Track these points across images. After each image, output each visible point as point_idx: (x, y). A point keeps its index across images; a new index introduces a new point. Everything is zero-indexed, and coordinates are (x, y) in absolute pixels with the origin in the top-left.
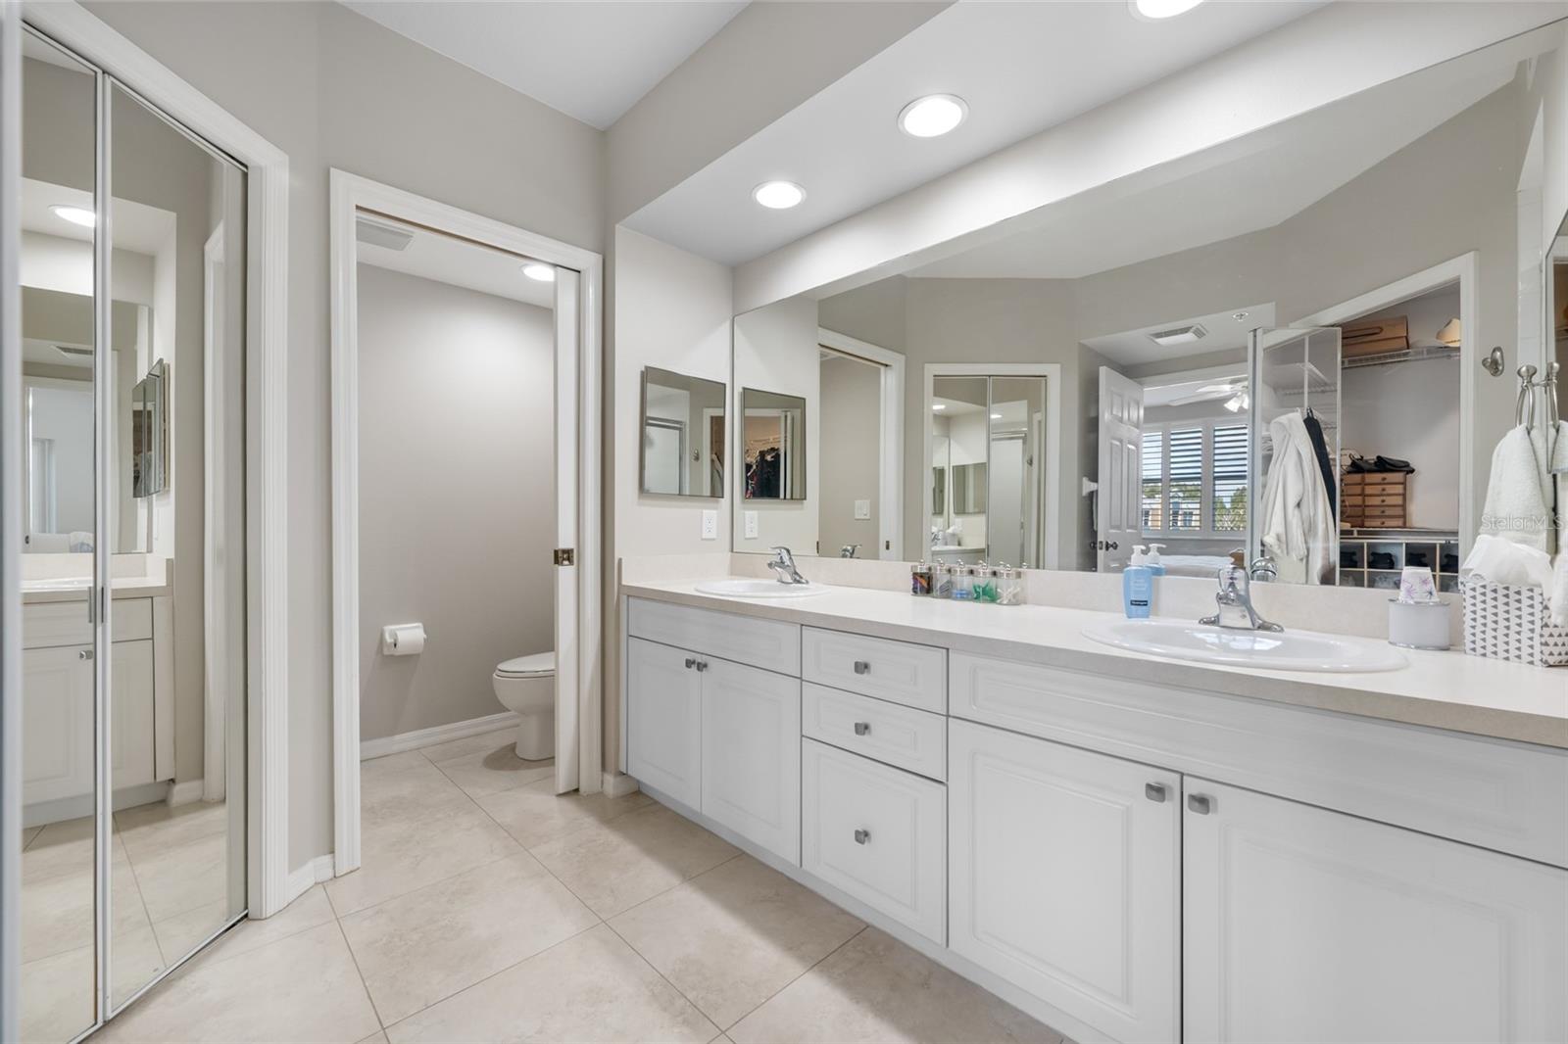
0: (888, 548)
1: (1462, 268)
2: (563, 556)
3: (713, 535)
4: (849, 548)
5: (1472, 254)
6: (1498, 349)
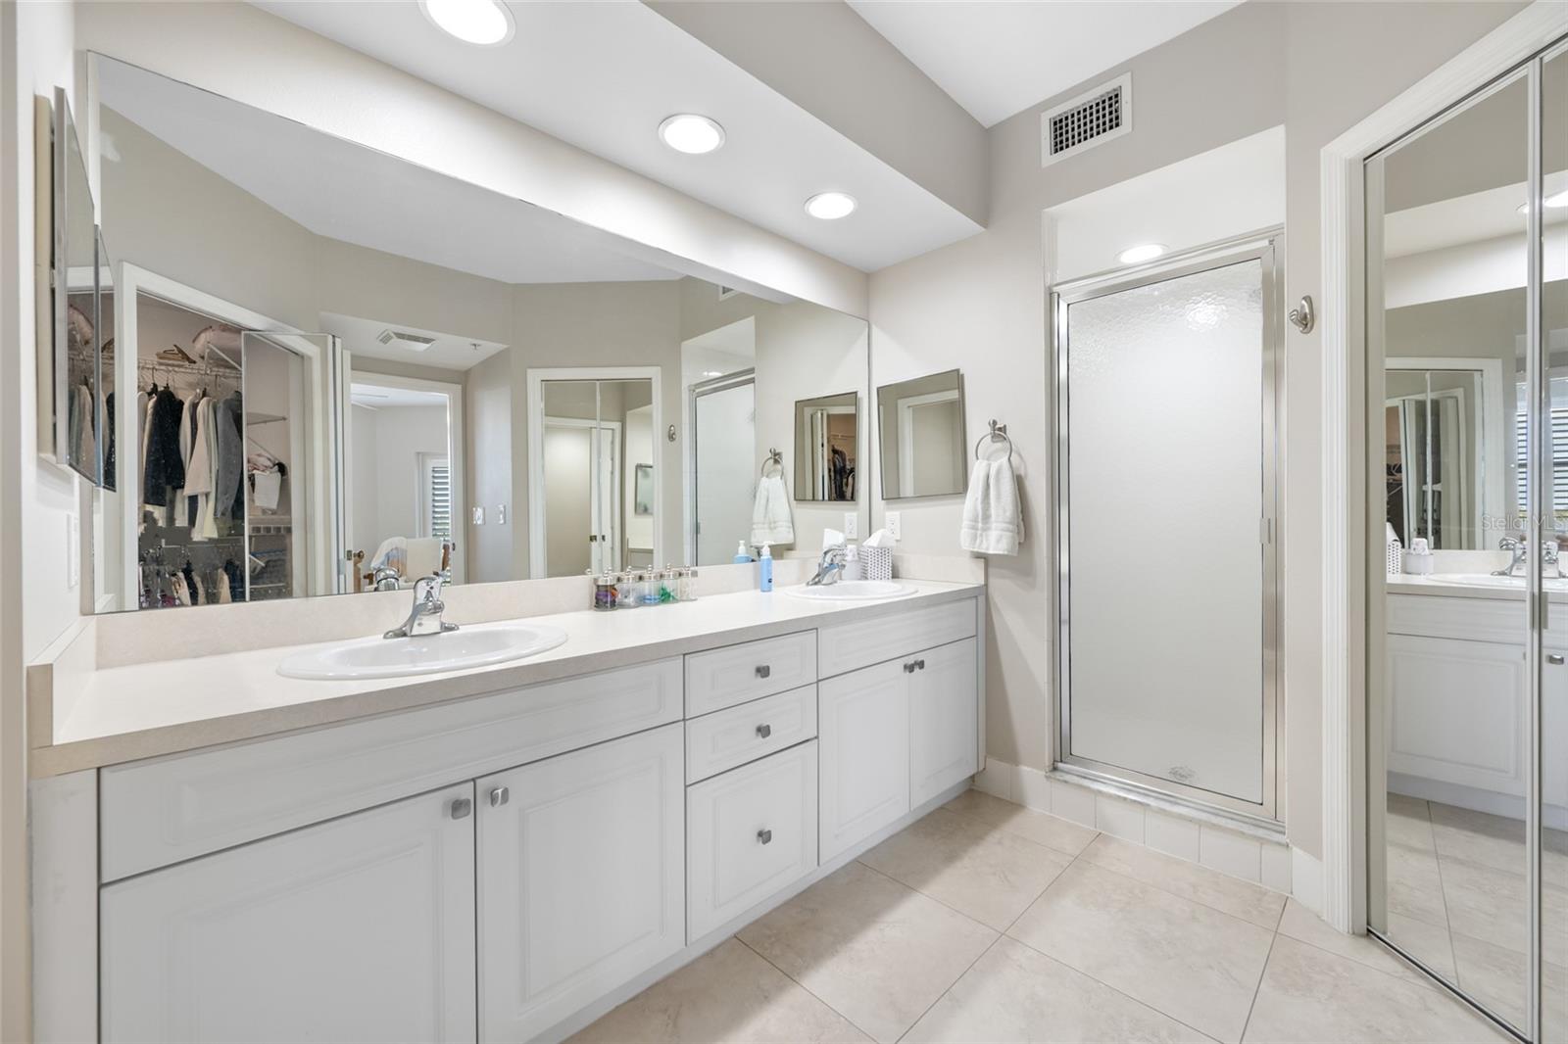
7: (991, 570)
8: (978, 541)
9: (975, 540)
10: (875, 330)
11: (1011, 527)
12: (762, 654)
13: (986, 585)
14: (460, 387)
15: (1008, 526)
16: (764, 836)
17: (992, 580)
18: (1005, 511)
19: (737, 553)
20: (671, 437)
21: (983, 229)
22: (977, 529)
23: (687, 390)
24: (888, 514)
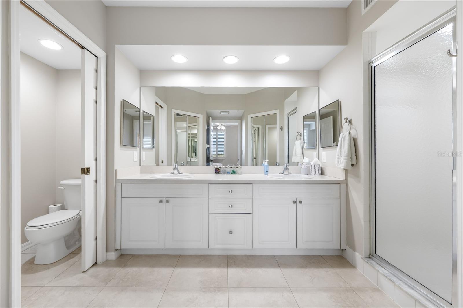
0: (162, 162)
1: (277, 111)
2: (85, 171)
3: (137, 161)
4: (183, 163)
5: (278, 110)
6: (282, 126)
7: (348, 175)
8: (339, 163)
9: (338, 163)
10: (321, 89)
11: (346, 158)
12: (233, 187)
13: (346, 180)
14: (240, 121)
15: (345, 157)
16: (231, 232)
17: (349, 179)
18: (345, 152)
19: (263, 163)
20: (282, 129)
21: (346, 46)
22: (339, 159)
23: (286, 115)
24: (323, 153)
